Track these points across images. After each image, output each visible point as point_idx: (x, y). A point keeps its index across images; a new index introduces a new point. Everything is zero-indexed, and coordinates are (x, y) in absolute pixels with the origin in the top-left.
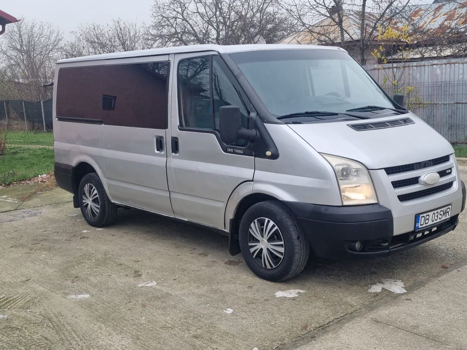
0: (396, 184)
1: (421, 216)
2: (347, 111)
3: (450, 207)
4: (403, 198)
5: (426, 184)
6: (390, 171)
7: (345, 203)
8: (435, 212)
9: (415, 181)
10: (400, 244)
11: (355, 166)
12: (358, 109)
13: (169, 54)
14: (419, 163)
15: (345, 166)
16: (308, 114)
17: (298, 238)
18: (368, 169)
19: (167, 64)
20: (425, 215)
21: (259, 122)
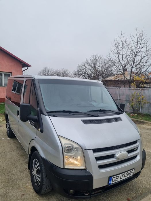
0: (98, 159)
1: (113, 177)
2: (88, 111)
3: (133, 170)
4: (101, 167)
5: (118, 158)
6: (95, 151)
7: (66, 167)
8: (123, 174)
9: (112, 156)
11: (75, 146)
13: (24, 77)
15: (70, 145)
17: (46, 177)
18: (82, 149)
19: (23, 81)
20: (115, 177)
21: (39, 113)
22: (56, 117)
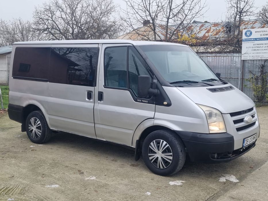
1: (246, 139)
2: (202, 81)
3: (256, 135)
4: (239, 129)
5: (247, 122)
6: (232, 115)
7: (211, 132)
8: (251, 137)
9: (242, 120)
10: (234, 155)
11: (215, 111)
12: (207, 80)
13: (98, 44)
14: (243, 111)
15: (210, 112)
16: (185, 82)
17: (181, 151)
18: (222, 113)
19: (98, 49)
20: (247, 139)
21: (159, 85)
22: (183, 87)
